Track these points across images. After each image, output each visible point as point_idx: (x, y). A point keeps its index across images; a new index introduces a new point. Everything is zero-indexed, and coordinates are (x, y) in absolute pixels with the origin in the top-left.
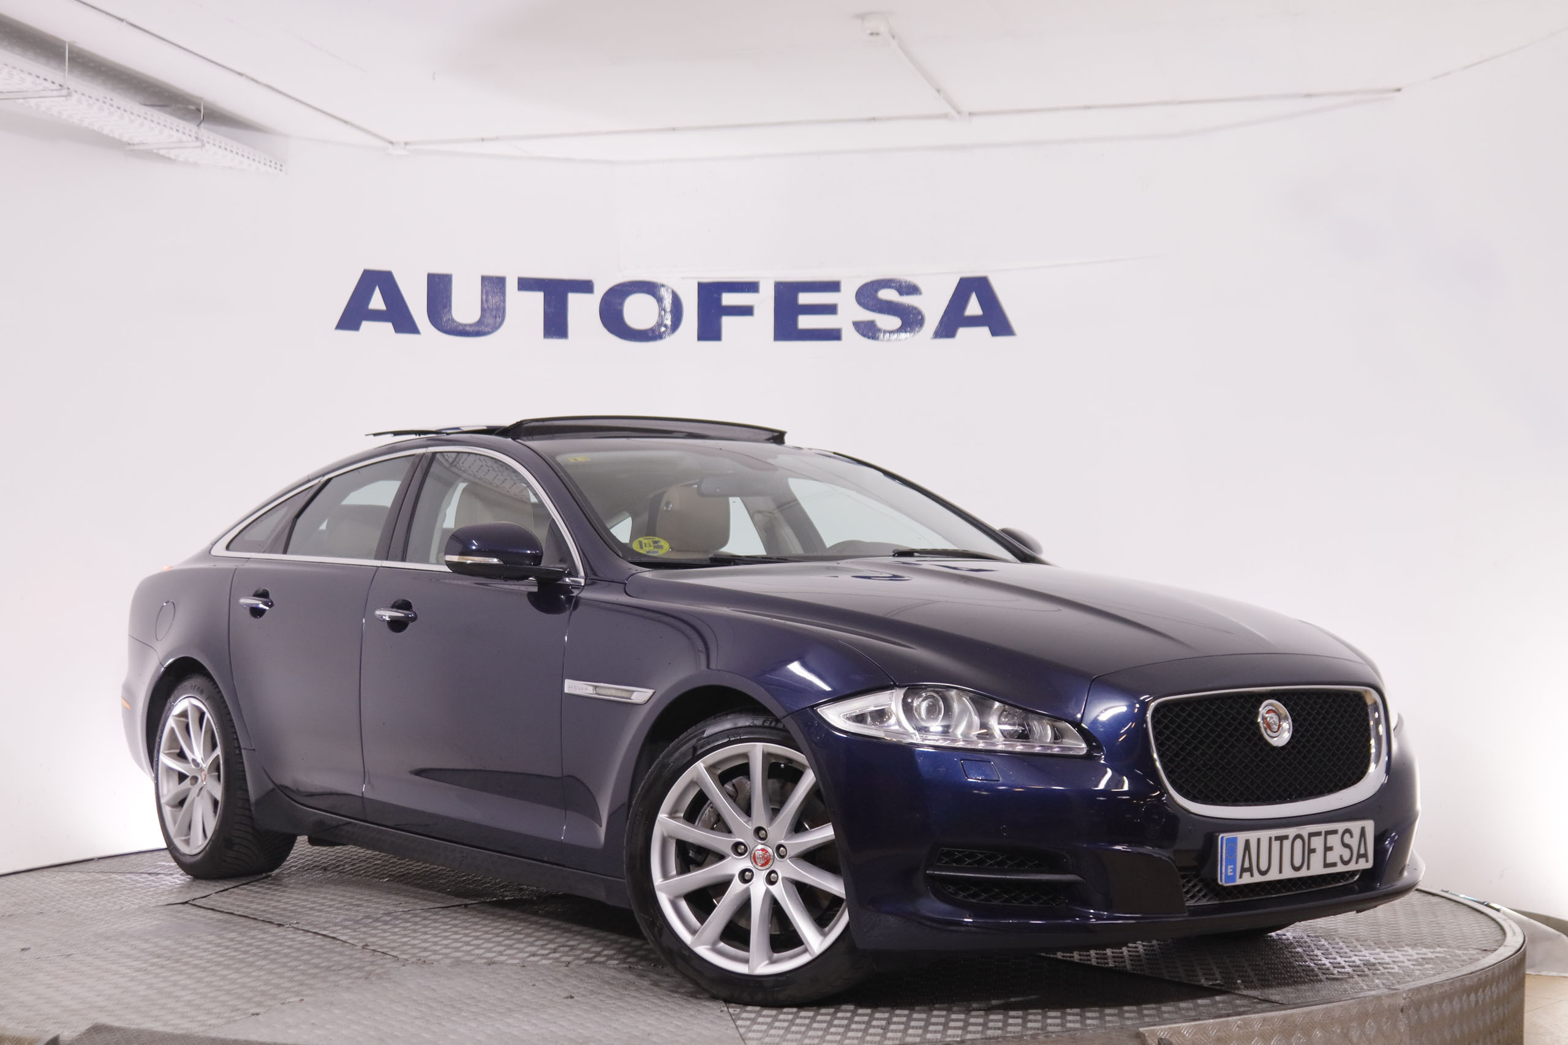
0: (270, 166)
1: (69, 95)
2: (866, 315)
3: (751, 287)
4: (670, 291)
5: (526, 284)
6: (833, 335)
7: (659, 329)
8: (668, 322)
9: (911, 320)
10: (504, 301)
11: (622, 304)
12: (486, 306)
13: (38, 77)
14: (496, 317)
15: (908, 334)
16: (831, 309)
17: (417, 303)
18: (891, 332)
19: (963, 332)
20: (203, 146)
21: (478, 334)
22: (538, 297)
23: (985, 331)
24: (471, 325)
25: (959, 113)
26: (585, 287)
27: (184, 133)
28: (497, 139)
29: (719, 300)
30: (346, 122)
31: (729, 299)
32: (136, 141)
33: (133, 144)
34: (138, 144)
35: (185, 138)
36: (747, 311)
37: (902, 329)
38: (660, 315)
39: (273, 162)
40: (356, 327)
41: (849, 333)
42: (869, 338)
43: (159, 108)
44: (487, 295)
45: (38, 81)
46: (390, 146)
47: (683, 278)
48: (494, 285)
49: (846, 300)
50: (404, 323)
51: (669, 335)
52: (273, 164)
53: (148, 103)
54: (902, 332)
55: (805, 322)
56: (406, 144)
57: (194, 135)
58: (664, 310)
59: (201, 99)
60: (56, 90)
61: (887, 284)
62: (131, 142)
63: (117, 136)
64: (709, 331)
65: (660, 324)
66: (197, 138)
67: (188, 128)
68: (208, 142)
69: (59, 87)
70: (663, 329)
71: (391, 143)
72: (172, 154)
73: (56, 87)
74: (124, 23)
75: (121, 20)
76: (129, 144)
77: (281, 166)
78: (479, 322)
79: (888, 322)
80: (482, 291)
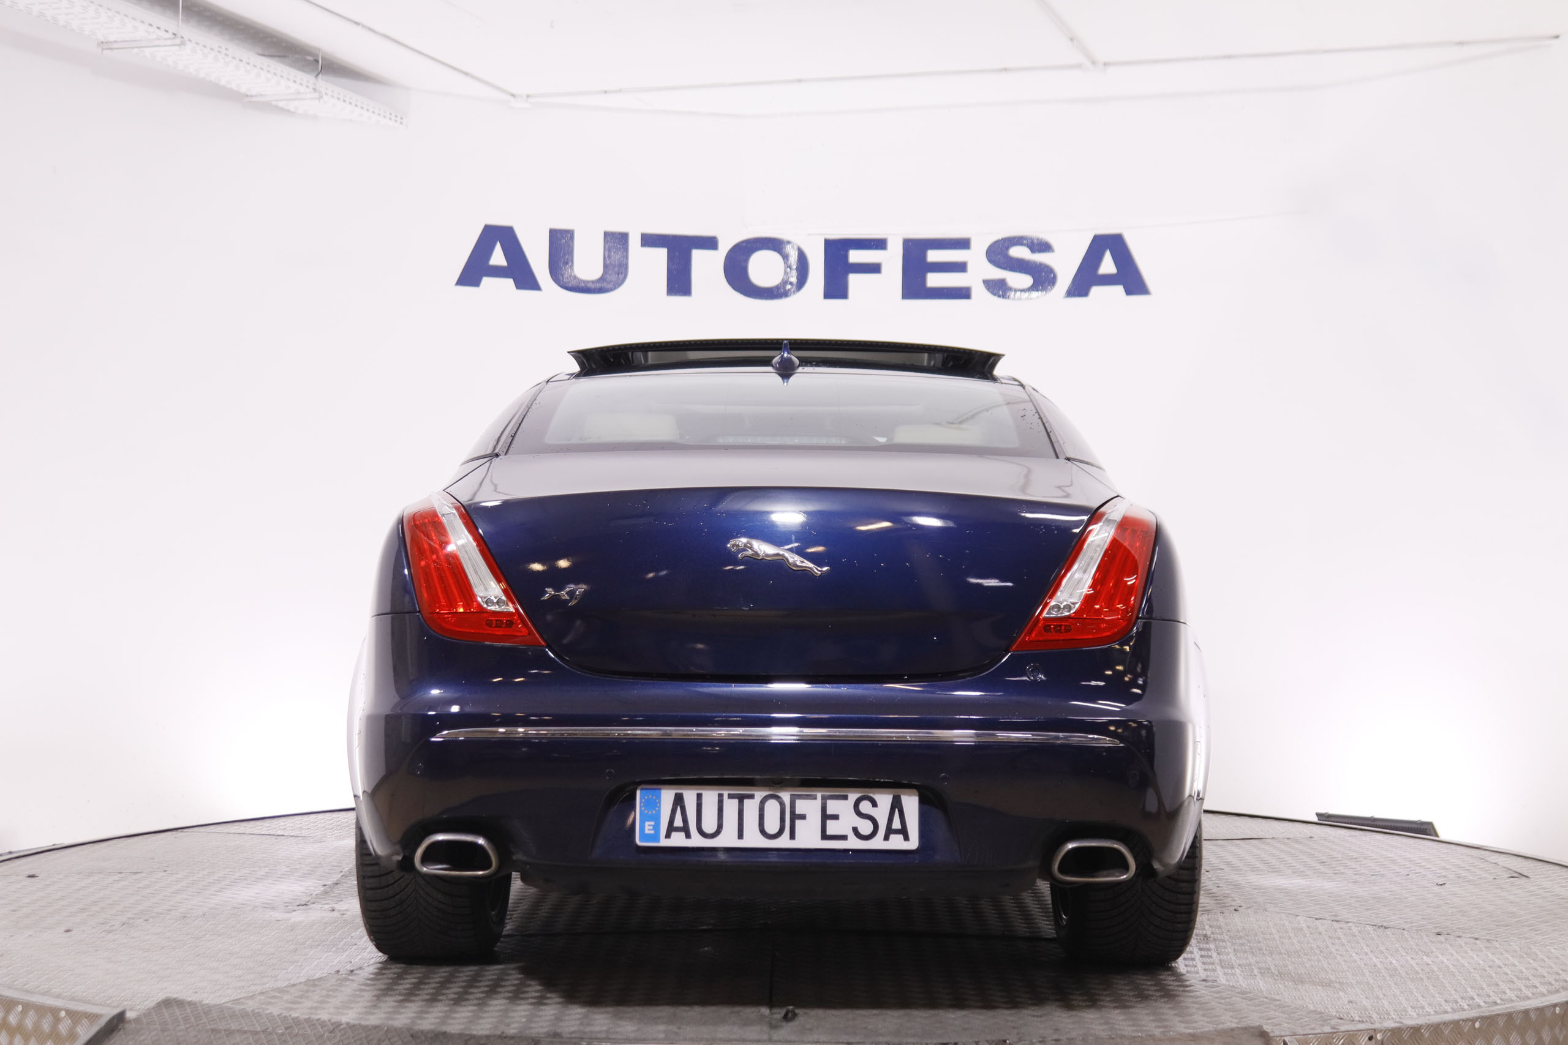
0: (390, 119)
1: (183, 44)
2: (997, 273)
3: (879, 244)
4: (796, 248)
5: (649, 240)
6: (963, 293)
7: (784, 287)
8: (794, 279)
9: (1043, 278)
10: (627, 257)
11: (746, 261)
12: (608, 262)
13: (151, 25)
14: (618, 274)
15: (1040, 292)
16: (961, 267)
17: (538, 259)
18: (1022, 291)
19: (1096, 291)
20: (321, 97)
21: (601, 291)
22: (661, 254)
23: (1119, 290)
24: (593, 282)
25: (1094, 63)
26: (710, 243)
27: (301, 84)
28: (620, 91)
29: (846, 257)
30: (466, 74)
31: (856, 256)
32: (253, 93)
33: (252, 96)
34: (256, 96)
35: (302, 89)
36: (875, 268)
37: (1034, 288)
38: (786, 273)
39: (393, 115)
40: (476, 283)
41: (979, 292)
42: (999, 296)
43: (277, 59)
44: (610, 251)
45: (151, 29)
46: (512, 99)
47: (809, 235)
48: (616, 241)
49: (976, 258)
50: (525, 279)
51: (794, 293)
52: (393, 117)
53: (267, 53)
54: (1033, 290)
55: (934, 280)
56: (528, 96)
57: (311, 86)
58: (790, 267)
59: (319, 49)
60: (170, 39)
61: (1018, 241)
62: (248, 94)
63: (234, 86)
64: (836, 289)
65: (785, 282)
66: (315, 90)
67: (306, 79)
68: (326, 94)
69: (174, 36)
70: (788, 287)
71: (513, 95)
72: (291, 106)
73: (170, 35)
76: (247, 96)
77: (402, 118)
78: (602, 279)
79: (1020, 280)
80: (605, 247)
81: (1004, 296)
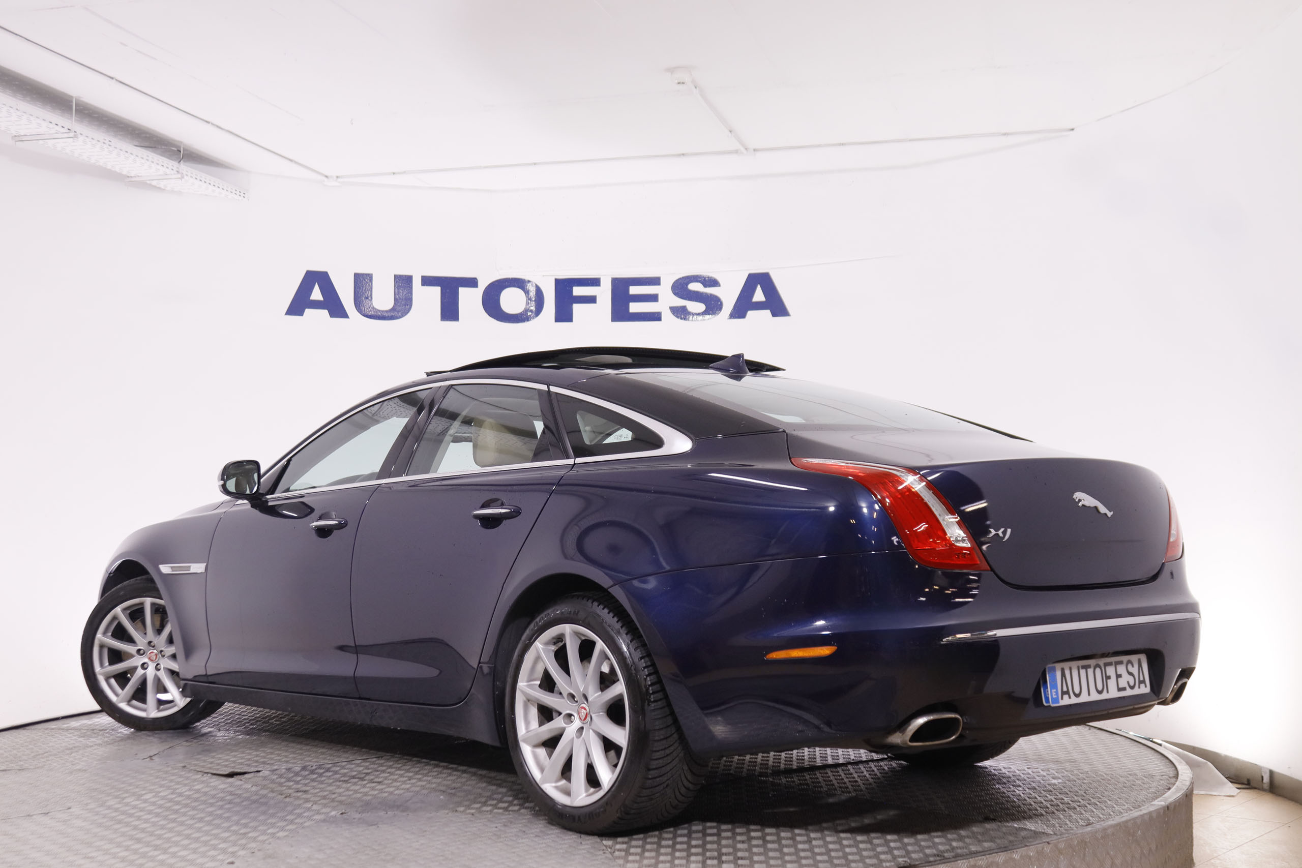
0: (236, 194)
1: (75, 136)
2: (679, 302)
3: (595, 282)
4: (534, 285)
5: (428, 281)
6: (655, 317)
8: (533, 308)
9: (713, 305)
12: (397, 297)
13: (51, 122)
16: (654, 298)
17: (346, 294)
18: (698, 314)
19: (750, 314)
20: (183, 177)
21: (392, 318)
22: (436, 291)
23: (767, 313)
24: (386, 311)
25: (746, 149)
26: (472, 283)
27: (167, 168)
28: (404, 172)
29: (571, 291)
30: (291, 160)
31: (578, 291)
32: (132, 175)
33: (131, 177)
34: (134, 177)
35: (168, 171)
36: (592, 300)
38: (527, 304)
39: (238, 191)
40: (301, 313)
41: (667, 315)
42: (681, 319)
43: (150, 149)
44: (398, 289)
45: (51, 126)
46: (325, 179)
47: (543, 276)
48: (403, 283)
51: (533, 318)
52: (238, 193)
53: (142, 145)
55: (634, 307)
56: (337, 177)
57: (175, 169)
58: (530, 299)
59: (181, 142)
60: (66, 133)
62: (129, 175)
63: (118, 170)
64: (564, 315)
65: (526, 311)
66: (178, 172)
67: (172, 164)
68: (187, 175)
69: (68, 131)
71: (326, 177)
72: (162, 184)
73: (65, 130)
74: (114, 81)
75: (112, 78)
76: (128, 177)
77: (244, 193)
78: (393, 309)
79: (696, 307)
80: (395, 286)
81: (685, 319)
